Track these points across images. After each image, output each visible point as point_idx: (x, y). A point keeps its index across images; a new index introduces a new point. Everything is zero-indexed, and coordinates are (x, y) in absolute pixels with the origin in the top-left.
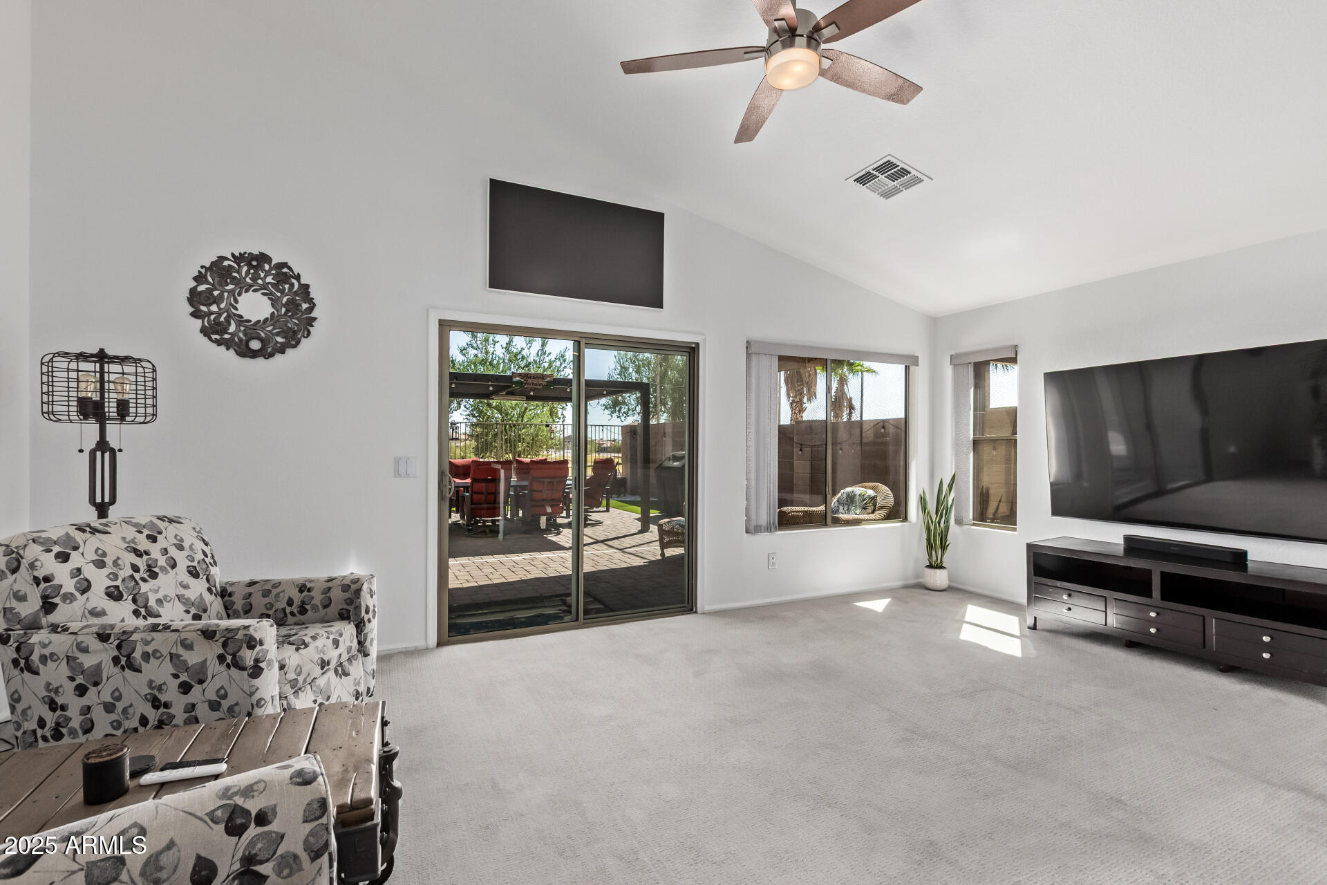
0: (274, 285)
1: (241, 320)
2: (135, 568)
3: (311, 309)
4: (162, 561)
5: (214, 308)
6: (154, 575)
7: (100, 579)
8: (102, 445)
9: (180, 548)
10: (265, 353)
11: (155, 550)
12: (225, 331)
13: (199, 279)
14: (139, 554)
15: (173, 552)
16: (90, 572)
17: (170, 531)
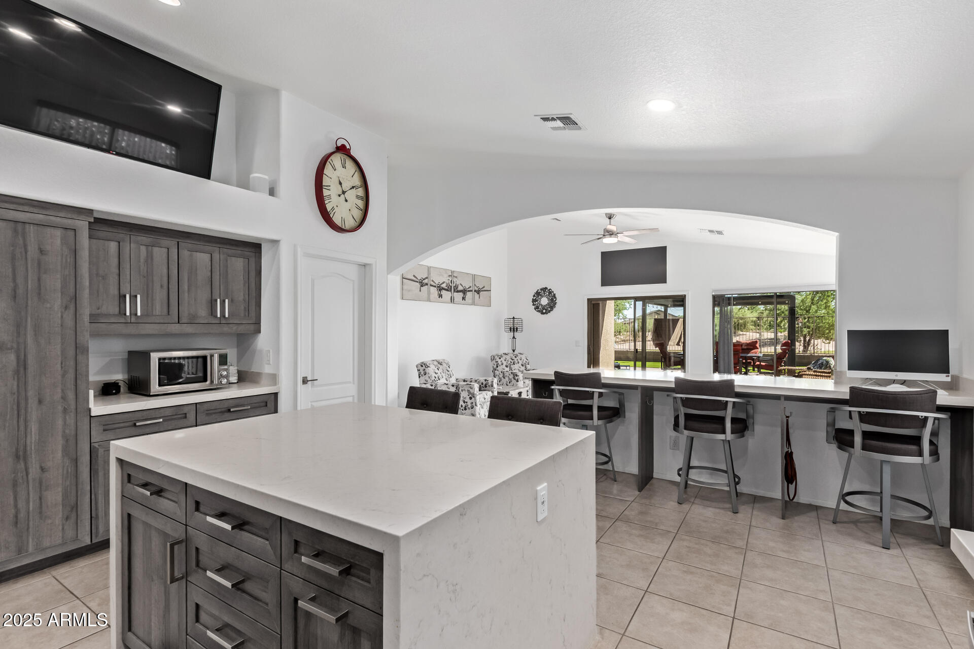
0: (548, 295)
1: (542, 305)
2: (511, 362)
3: (555, 300)
4: (516, 362)
5: (537, 303)
6: (514, 364)
7: (505, 363)
8: (514, 337)
9: (521, 360)
10: (546, 313)
11: (515, 359)
12: (538, 308)
13: (534, 296)
14: (512, 360)
15: (519, 360)
16: (503, 361)
17: (520, 356)
